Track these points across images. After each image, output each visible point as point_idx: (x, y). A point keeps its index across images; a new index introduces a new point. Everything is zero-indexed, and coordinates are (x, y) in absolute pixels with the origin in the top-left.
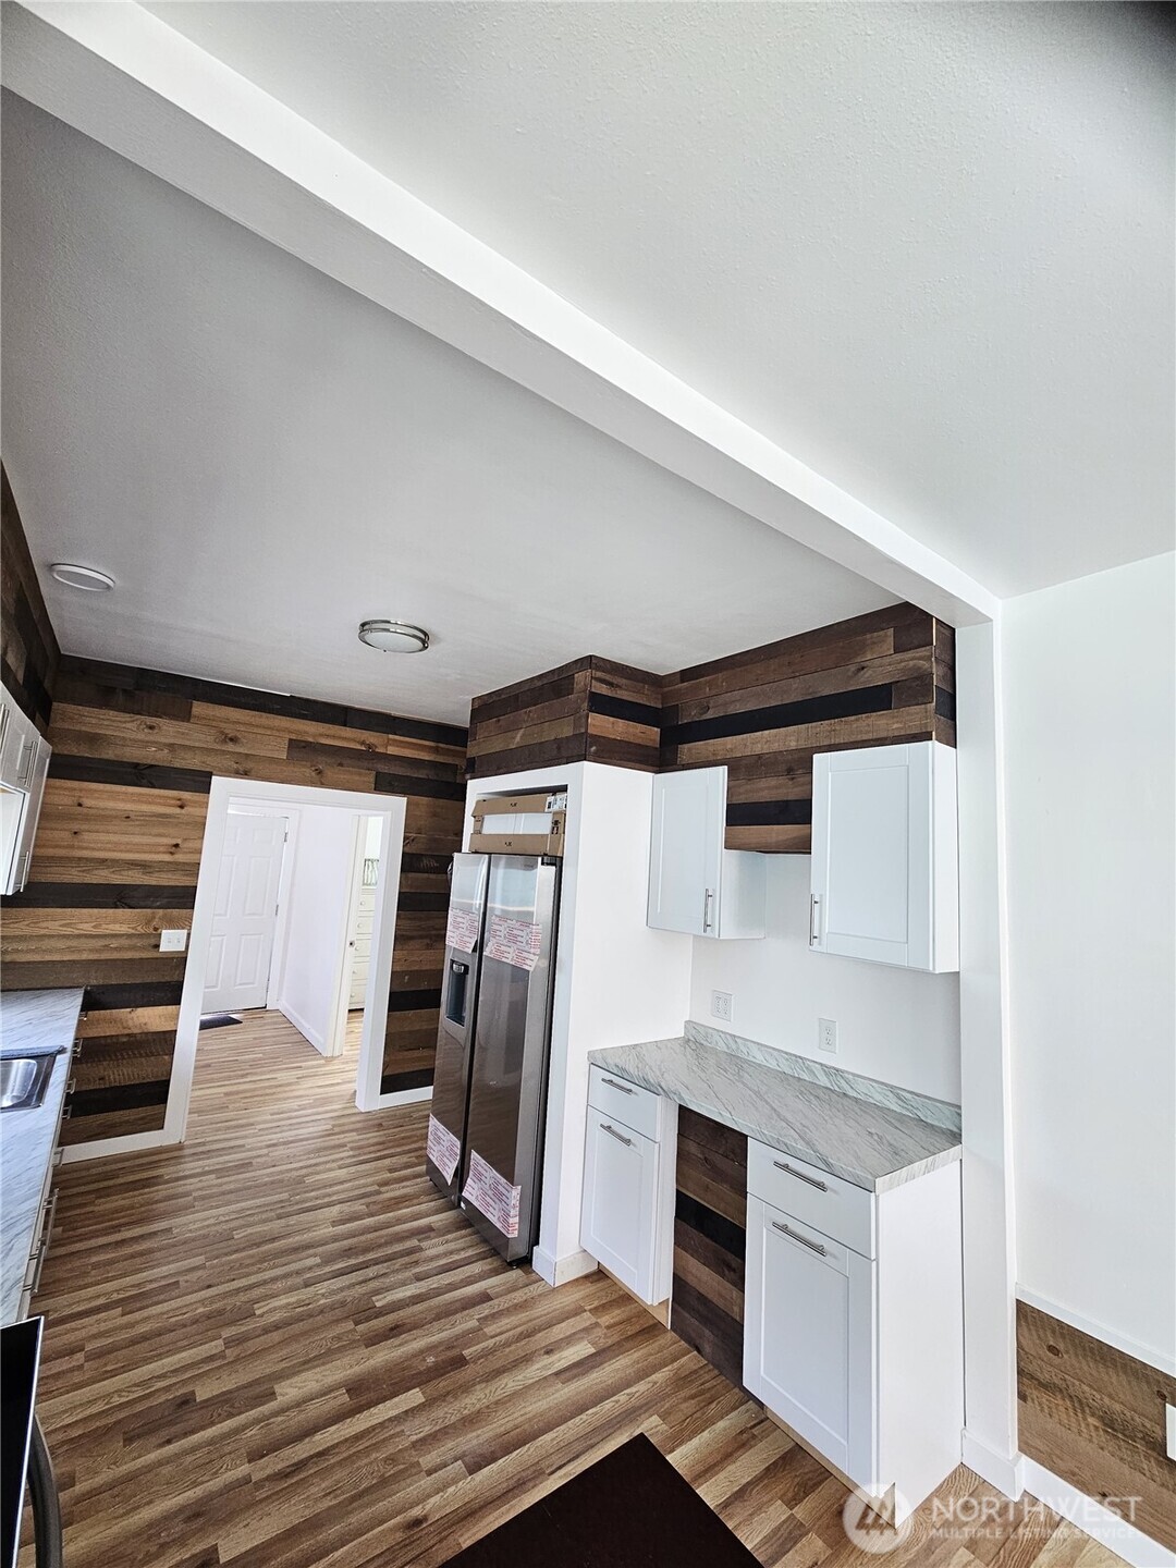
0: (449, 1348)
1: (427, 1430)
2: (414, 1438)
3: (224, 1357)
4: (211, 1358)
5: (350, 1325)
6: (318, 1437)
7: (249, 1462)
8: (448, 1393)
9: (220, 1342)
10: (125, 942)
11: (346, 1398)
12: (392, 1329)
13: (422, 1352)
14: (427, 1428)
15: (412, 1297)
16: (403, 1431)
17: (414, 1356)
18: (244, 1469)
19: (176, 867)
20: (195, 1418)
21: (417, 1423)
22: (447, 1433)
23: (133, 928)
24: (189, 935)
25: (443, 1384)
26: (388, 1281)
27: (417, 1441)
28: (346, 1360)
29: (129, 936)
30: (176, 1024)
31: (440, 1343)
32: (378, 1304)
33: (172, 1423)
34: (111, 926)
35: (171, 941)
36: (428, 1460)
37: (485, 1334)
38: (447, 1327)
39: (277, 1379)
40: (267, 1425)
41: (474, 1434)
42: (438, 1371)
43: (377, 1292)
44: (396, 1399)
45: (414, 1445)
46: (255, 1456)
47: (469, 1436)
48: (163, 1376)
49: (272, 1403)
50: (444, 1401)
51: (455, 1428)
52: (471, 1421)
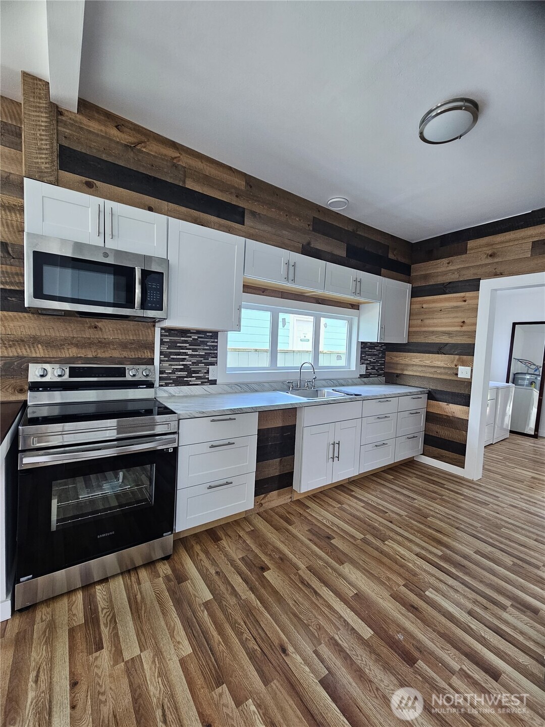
0: (419, 649)
1: (344, 645)
2: (337, 638)
3: (355, 541)
4: (353, 537)
5: (401, 582)
6: (325, 588)
7: (307, 567)
8: (378, 655)
9: (363, 536)
10: (442, 370)
11: (352, 594)
12: (413, 607)
13: (404, 629)
14: (346, 645)
15: (450, 613)
16: (340, 629)
17: (399, 625)
18: (303, 567)
19: (464, 333)
20: (322, 543)
21: (347, 637)
22: (345, 659)
23: (446, 364)
24: (472, 370)
25: (385, 650)
26: (452, 593)
27: (335, 641)
28: (375, 587)
29: (444, 368)
30: (468, 417)
31: (419, 641)
32: (427, 593)
33: (318, 538)
34: (437, 362)
35: (463, 372)
36: (324, 650)
37: (450, 679)
38: (438, 644)
39: (352, 562)
40: (326, 567)
41: (351, 680)
42: (394, 645)
43: (437, 590)
44: (360, 621)
45: (332, 638)
46: (309, 568)
47: (349, 677)
48: (338, 527)
49: (338, 565)
50: (370, 652)
51: (352, 665)
52: (360, 675)
